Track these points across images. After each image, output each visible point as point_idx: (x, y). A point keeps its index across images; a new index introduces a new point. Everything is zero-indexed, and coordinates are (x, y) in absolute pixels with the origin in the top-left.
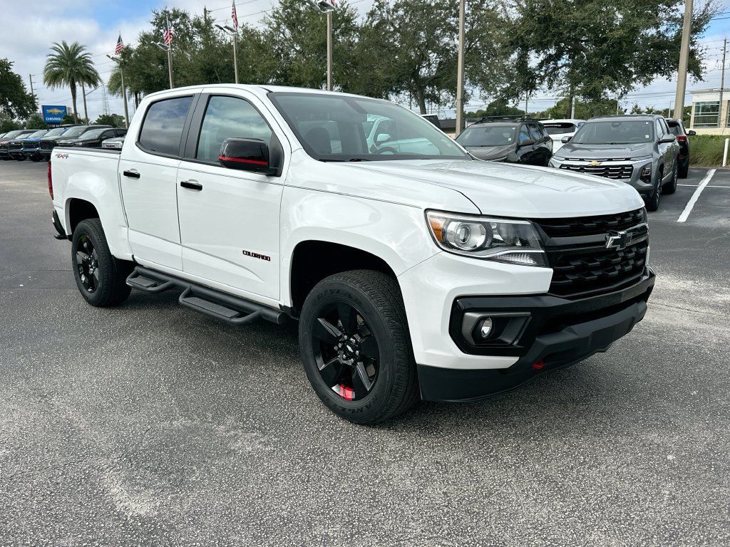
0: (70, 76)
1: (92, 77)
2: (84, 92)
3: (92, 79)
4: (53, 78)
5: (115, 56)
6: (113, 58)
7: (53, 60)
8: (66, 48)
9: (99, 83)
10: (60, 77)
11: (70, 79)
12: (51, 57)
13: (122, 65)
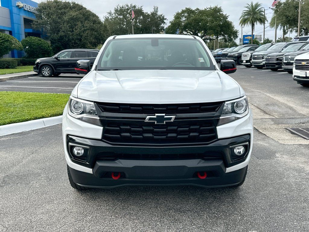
0: (251, 19)
1: (262, 19)
2: (264, 27)
3: (262, 20)
4: (244, 22)
5: (272, 7)
6: (271, 9)
7: (245, 13)
8: (252, 6)
9: (266, 22)
10: (247, 21)
11: (252, 22)
12: (245, 11)
13: (276, 11)
